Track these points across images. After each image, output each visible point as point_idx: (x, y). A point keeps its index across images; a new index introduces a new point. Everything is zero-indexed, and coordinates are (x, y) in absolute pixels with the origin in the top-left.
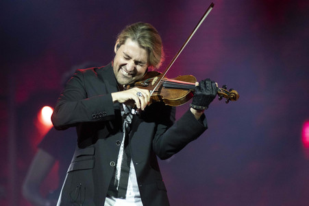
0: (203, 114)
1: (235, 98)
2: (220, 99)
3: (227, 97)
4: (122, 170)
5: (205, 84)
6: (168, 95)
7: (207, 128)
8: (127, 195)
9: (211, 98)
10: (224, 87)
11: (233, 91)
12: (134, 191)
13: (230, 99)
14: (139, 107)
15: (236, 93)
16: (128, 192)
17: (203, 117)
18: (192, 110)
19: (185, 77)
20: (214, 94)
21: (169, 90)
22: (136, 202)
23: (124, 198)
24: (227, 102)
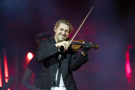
0: (87, 54)
1: (97, 48)
2: (92, 48)
3: (95, 48)
4: (58, 76)
5: (87, 43)
6: (74, 47)
7: (88, 59)
8: (60, 86)
9: (89, 48)
10: (94, 44)
11: (97, 45)
12: (62, 84)
13: (96, 48)
14: (65, 49)
15: (98, 46)
16: (60, 85)
17: (87, 55)
18: (82, 53)
19: (80, 40)
20: (90, 47)
21: (74, 45)
22: (63, 88)
23: (59, 87)
24: (95, 50)
